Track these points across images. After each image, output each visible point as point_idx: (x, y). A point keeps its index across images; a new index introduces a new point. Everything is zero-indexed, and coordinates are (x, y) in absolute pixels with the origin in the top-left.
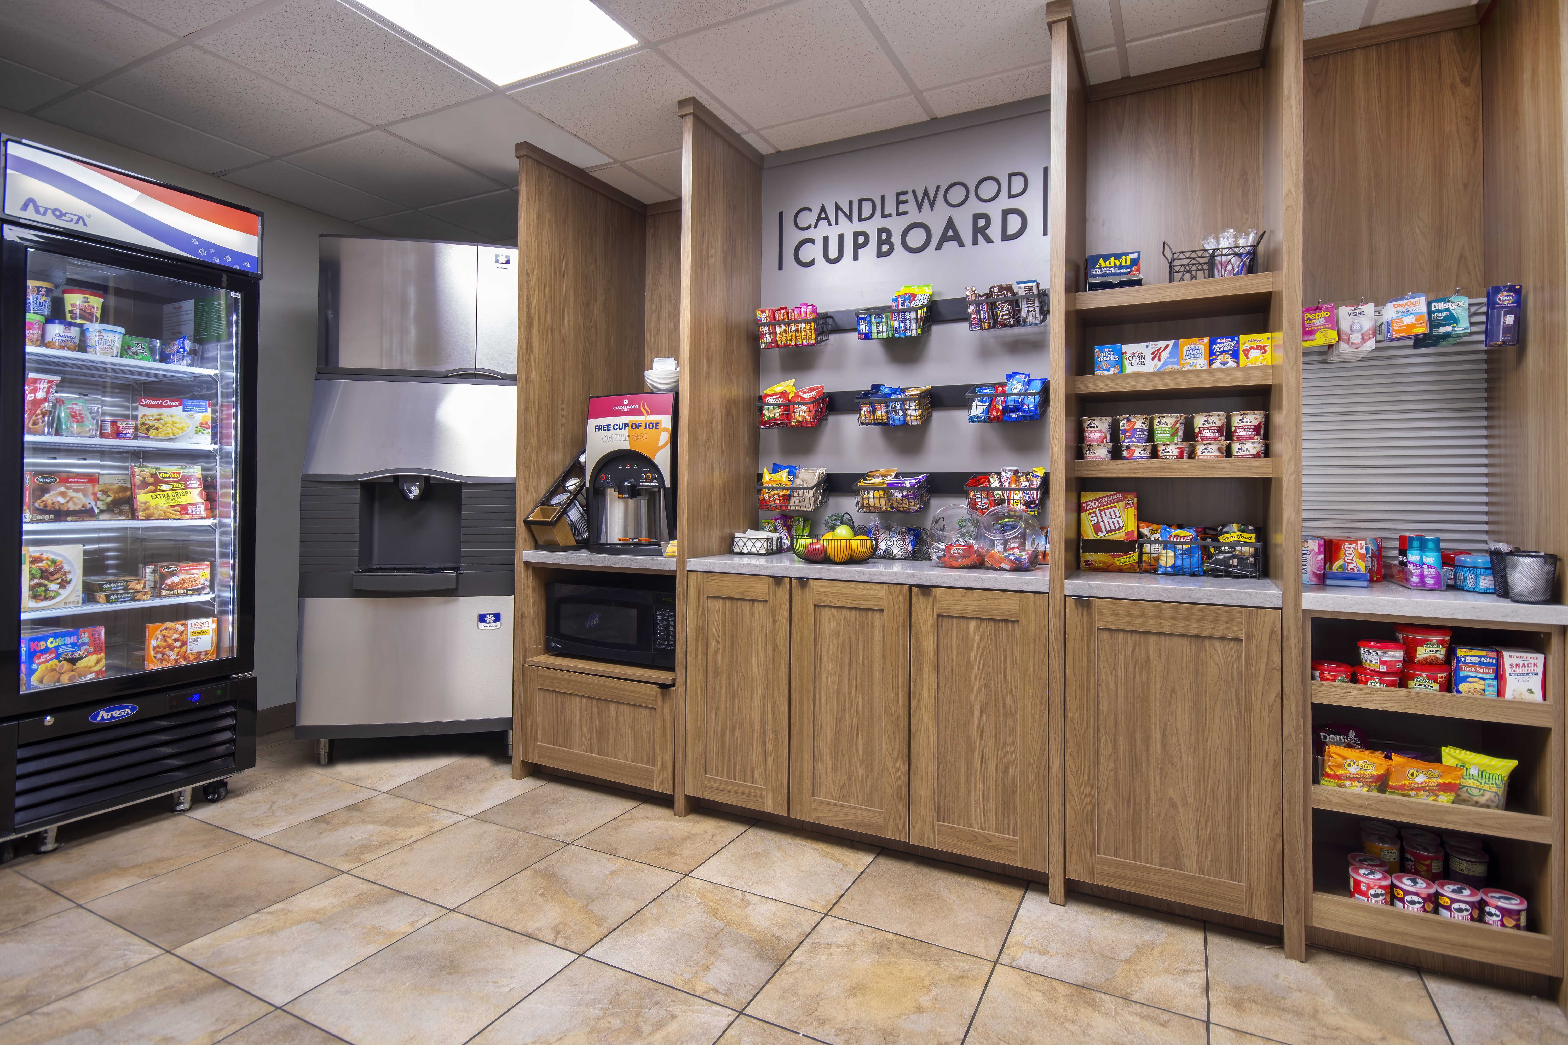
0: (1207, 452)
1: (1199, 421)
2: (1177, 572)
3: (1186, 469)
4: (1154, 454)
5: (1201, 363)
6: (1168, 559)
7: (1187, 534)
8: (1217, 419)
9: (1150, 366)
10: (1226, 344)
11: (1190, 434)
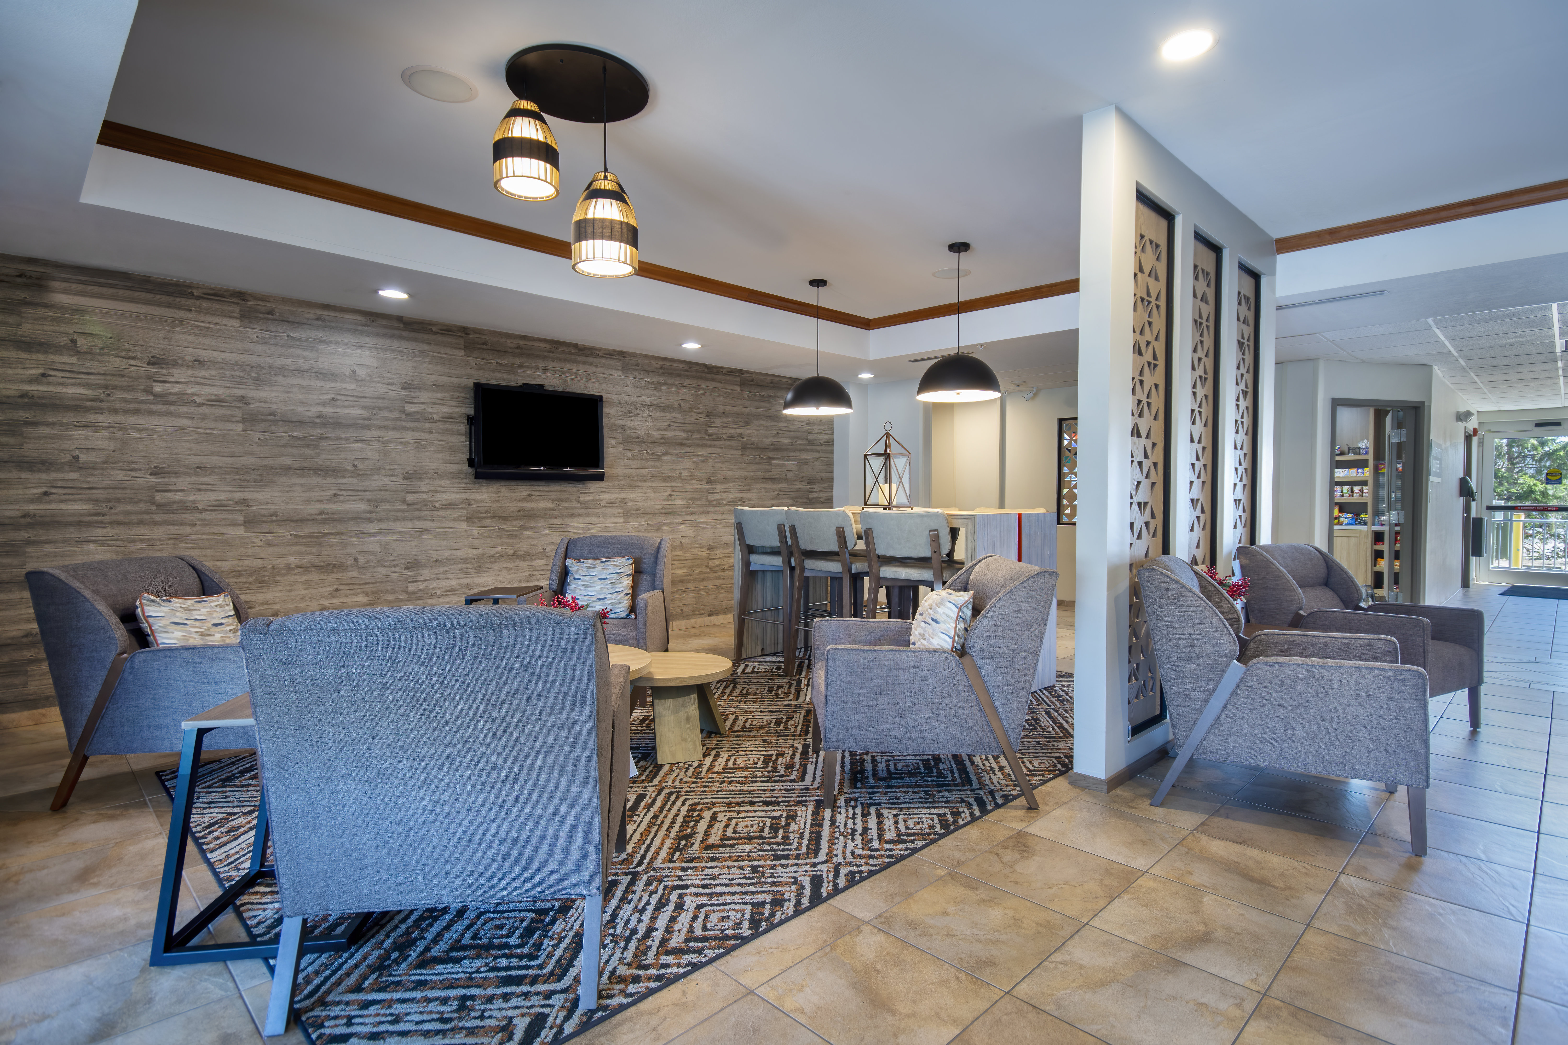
0: (1356, 496)
1: (1355, 488)
2: (1348, 524)
3: (1351, 500)
4: (1343, 496)
5: (1355, 475)
6: (1346, 521)
7: (1352, 515)
8: (1359, 488)
9: (1342, 475)
10: (1361, 470)
11: (1352, 491)
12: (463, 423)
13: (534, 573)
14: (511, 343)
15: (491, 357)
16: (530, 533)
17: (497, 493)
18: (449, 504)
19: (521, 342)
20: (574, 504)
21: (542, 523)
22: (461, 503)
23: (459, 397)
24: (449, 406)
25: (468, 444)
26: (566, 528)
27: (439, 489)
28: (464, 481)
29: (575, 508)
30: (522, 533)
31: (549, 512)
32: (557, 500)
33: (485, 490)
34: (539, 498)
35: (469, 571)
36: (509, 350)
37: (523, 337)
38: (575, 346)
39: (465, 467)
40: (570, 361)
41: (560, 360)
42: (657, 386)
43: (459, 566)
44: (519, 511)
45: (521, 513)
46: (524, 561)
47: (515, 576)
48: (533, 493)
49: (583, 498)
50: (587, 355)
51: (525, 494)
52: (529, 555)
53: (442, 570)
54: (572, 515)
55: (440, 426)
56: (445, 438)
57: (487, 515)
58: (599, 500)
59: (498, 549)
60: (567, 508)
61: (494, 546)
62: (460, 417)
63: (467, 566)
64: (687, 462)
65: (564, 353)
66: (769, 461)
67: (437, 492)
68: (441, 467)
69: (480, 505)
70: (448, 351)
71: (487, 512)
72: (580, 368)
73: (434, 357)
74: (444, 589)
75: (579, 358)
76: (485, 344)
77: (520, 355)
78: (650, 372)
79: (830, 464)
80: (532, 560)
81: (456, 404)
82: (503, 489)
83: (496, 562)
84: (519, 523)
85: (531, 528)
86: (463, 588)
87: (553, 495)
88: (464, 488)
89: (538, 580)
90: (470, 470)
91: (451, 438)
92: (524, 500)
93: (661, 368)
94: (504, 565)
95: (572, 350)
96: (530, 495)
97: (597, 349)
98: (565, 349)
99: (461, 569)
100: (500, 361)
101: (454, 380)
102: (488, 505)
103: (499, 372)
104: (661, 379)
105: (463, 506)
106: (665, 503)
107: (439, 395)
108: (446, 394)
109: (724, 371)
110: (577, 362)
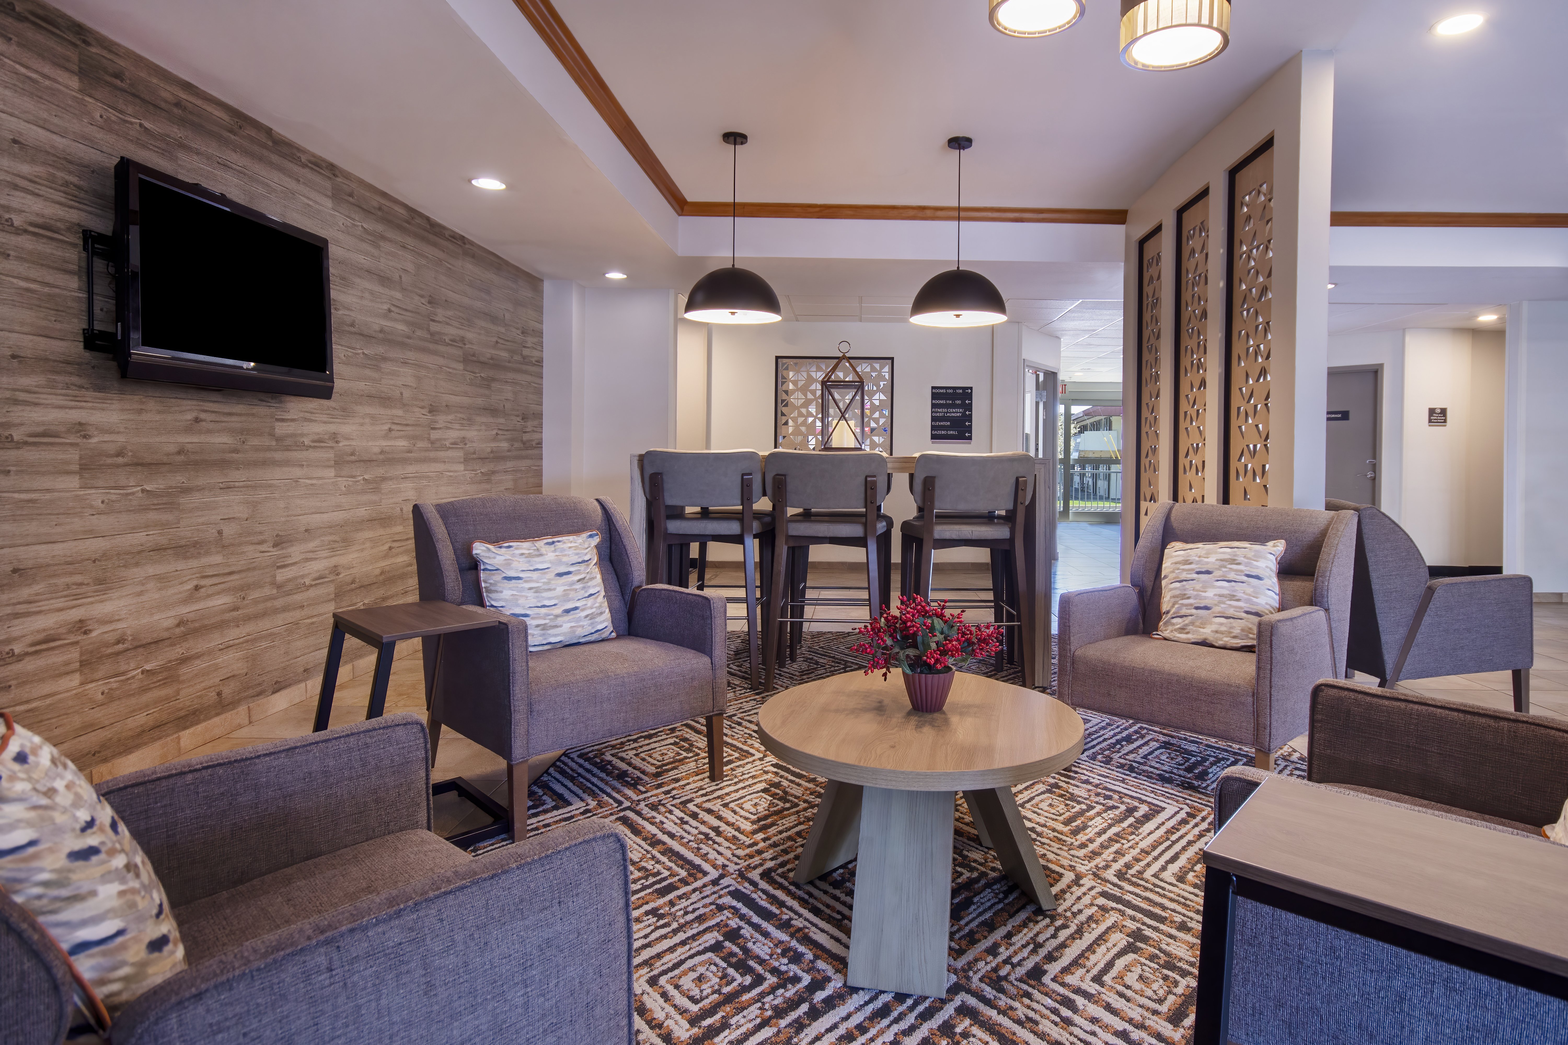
12: (74, 245)
13: (203, 582)
14: (168, 92)
15: (130, 110)
16: (196, 499)
17: (140, 411)
18: (44, 434)
19: (183, 95)
20: (267, 442)
21: (215, 478)
22: (69, 431)
23: (67, 184)
24: (46, 199)
25: (84, 295)
26: (254, 487)
27: (22, 396)
28: (75, 379)
29: (269, 449)
30: (183, 500)
31: (228, 456)
32: (242, 431)
33: (116, 405)
34: (212, 426)
35: (84, 589)
36: (163, 105)
37: (187, 86)
38: (269, 131)
39: (75, 348)
40: (261, 159)
41: (246, 152)
42: (376, 239)
43: (62, 581)
44: (179, 453)
45: (182, 458)
46: (186, 558)
47: (171, 591)
48: (203, 416)
49: (281, 429)
50: (284, 156)
51: (189, 416)
52: (195, 544)
53: (25, 592)
54: (265, 463)
55: (26, 242)
56: (34, 273)
57: (120, 460)
58: (302, 435)
59: (139, 538)
60: (257, 449)
61: (133, 530)
62: (69, 229)
63: (78, 578)
64: (407, 376)
65: (251, 139)
66: (487, 383)
67: (16, 402)
68: (29, 344)
69: (107, 437)
70: (47, 69)
71: (119, 454)
72: (275, 178)
73: (17, 73)
74: (30, 639)
75: (275, 158)
76: (118, 76)
77: (182, 122)
78: (368, 212)
79: (539, 392)
80: (198, 556)
81: (58, 196)
82: (151, 404)
83: (137, 564)
84: (179, 479)
85: (200, 489)
86: (70, 632)
87: (235, 422)
88: (75, 398)
89: (209, 596)
90: (87, 354)
91: (51, 277)
92: (189, 429)
93: (380, 209)
94: (151, 570)
95: (263, 138)
96: (197, 420)
97: (299, 149)
98: (253, 133)
99: (68, 587)
100: (147, 124)
101: (60, 142)
102: (121, 439)
103: (144, 146)
104: (380, 228)
105: (72, 439)
106: (384, 443)
107: (25, 169)
108: (39, 170)
109: (447, 233)
110: (271, 164)
